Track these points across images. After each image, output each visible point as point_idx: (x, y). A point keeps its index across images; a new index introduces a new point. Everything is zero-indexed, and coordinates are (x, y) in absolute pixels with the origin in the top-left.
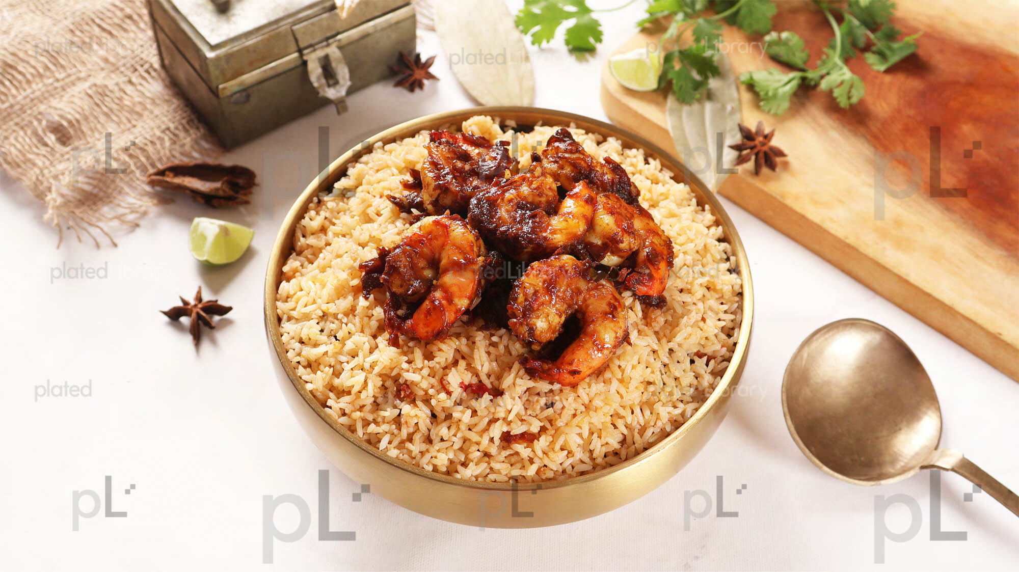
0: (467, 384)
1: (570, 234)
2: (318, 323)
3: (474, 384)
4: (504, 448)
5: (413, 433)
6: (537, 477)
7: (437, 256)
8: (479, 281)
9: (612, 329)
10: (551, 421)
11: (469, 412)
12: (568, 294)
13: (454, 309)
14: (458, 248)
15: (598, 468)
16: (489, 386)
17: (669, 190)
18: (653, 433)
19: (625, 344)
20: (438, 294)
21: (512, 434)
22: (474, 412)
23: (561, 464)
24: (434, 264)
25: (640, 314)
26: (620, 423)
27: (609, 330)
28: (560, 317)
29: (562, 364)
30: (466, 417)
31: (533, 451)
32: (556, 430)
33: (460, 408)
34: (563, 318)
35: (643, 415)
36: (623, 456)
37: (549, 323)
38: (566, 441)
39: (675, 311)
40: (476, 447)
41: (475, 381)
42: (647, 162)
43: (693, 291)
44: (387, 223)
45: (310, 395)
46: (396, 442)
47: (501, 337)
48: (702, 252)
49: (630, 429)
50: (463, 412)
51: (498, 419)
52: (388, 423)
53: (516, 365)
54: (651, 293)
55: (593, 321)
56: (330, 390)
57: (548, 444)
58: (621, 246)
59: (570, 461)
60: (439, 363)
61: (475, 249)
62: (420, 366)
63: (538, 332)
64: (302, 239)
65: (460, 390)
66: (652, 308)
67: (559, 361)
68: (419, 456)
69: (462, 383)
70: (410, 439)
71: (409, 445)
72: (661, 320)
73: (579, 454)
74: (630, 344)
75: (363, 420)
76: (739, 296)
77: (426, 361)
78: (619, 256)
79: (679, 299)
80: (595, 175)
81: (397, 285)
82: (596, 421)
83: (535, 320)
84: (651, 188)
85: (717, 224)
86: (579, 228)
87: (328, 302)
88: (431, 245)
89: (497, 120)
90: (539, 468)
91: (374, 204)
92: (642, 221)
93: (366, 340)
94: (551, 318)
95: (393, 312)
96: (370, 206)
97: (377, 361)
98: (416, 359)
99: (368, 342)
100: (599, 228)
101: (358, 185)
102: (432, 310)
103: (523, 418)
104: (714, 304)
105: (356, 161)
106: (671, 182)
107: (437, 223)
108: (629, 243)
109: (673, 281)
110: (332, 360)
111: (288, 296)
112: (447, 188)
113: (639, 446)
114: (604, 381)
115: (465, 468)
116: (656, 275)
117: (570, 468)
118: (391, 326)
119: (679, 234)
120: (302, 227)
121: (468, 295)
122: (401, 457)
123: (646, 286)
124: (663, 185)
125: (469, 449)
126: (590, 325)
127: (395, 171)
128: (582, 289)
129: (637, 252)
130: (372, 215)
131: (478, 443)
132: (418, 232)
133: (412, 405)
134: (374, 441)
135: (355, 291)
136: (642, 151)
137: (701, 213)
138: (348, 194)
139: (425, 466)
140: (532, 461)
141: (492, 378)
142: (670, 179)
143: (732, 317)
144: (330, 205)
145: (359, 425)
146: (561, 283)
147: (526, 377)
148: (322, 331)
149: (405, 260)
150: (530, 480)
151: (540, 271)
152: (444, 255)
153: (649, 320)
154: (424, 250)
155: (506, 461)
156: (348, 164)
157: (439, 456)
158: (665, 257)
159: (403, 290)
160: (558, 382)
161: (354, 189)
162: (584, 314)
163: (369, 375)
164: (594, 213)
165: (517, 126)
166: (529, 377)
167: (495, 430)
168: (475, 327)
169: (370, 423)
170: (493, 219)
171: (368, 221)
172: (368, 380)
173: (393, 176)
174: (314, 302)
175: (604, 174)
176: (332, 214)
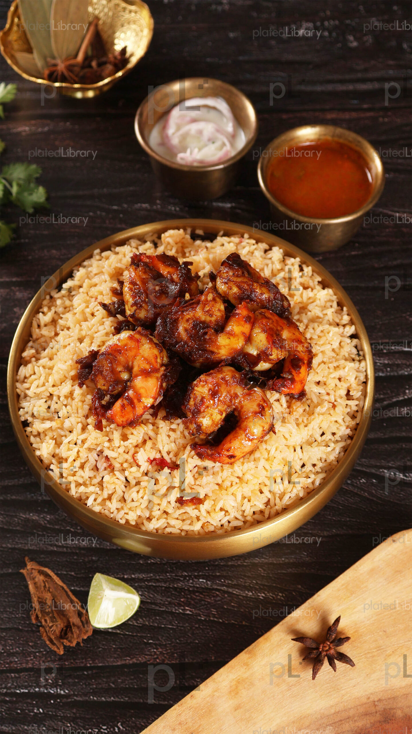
0: (152, 459)
1: (232, 349)
2: (46, 402)
3: (158, 459)
4: (179, 508)
5: (112, 494)
6: (202, 531)
7: (130, 363)
8: (161, 386)
9: (260, 425)
11: (153, 481)
12: (228, 400)
13: (142, 405)
14: (146, 359)
15: (247, 524)
16: (169, 461)
17: (316, 295)
18: (290, 497)
19: (271, 433)
20: (131, 392)
21: (184, 499)
22: (157, 482)
23: (220, 521)
24: (129, 369)
25: (285, 405)
26: (265, 490)
27: (258, 426)
28: (221, 415)
29: (222, 450)
30: (151, 485)
31: (200, 511)
32: (217, 496)
33: (146, 478)
34: (224, 415)
36: (267, 515)
37: (213, 420)
38: (224, 505)
39: (312, 401)
40: (158, 507)
41: (158, 456)
42: (301, 270)
43: (327, 383)
44: (99, 325)
45: (38, 460)
46: (99, 500)
47: (178, 424)
48: (337, 350)
49: (273, 493)
50: (148, 481)
51: (174, 487)
52: (94, 485)
53: (189, 448)
54: (293, 392)
55: (246, 418)
56: (53, 456)
57: (210, 506)
58: (270, 357)
59: (227, 518)
60: (132, 444)
61: (159, 360)
62: (117, 445)
63: (204, 428)
64: (37, 330)
65: (147, 464)
66: (294, 401)
67: (221, 447)
68: (116, 511)
69: (149, 458)
70: (110, 498)
71: (108, 503)
72: (301, 410)
73: (233, 513)
74: (275, 433)
75: (75, 481)
76: (364, 384)
77: (122, 442)
78: (270, 363)
79: (316, 391)
80: (255, 295)
81: (101, 384)
82: (247, 490)
83: (201, 419)
84: (302, 293)
85: (352, 322)
86: (239, 343)
87: (54, 386)
88: (126, 354)
89: (189, 231)
90: (204, 524)
91: (90, 306)
92: (289, 332)
93: (79, 420)
94: (214, 417)
95: (99, 403)
96: (87, 307)
97: (86, 439)
98: (114, 439)
99: (81, 422)
100: (254, 343)
101: (81, 287)
102: (126, 405)
103: (193, 487)
104: (344, 392)
105: (80, 265)
106: (319, 288)
107: (131, 338)
108: (277, 355)
109: (312, 378)
110: (55, 434)
111: (25, 378)
112: (141, 306)
113: (279, 507)
114: (255, 460)
115: (150, 522)
116: (297, 379)
117: (227, 523)
118: (97, 414)
119: (319, 337)
120: (38, 320)
121: (152, 395)
122: (103, 511)
123: (289, 388)
124: (312, 290)
125: (152, 508)
126: (244, 421)
127: (107, 277)
128: (239, 394)
129: (284, 360)
130: (88, 315)
131: (159, 505)
132: (118, 343)
133: (111, 474)
134: (84, 498)
135: (73, 379)
136: (298, 259)
137: (340, 314)
138: (73, 293)
139: (120, 521)
140: (198, 519)
141: (171, 455)
142: (318, 285)
143: (357, 402)
144: (59, 302)
145: (73, 486)
146: (222, 391)
147: (196, 457)
148: (49, 407)
149: (107, 366)
150: (197, 533)
151: (206, 382)
152: (136, 364)
153: (291, 409)
154: (121, 358)
155: (180, 518)
156: (74, 267)
157: (130, 513)
158: (306, 362)
159: (105, 388)
160: (219, 462)
161: (77, 289)
162: (240, 412)
163: (81, 449)
164: (252, 329)
165: (205, 233)
166: (197, 458)
167: (172, 496)
168: (159, 417)
169: (80, 485)
170: (174, 335)
171: (86, 320)
172: (80, 453)
173: (106, 281)
174: (44, 385)
175: (262, 294)
176: (60, 310)
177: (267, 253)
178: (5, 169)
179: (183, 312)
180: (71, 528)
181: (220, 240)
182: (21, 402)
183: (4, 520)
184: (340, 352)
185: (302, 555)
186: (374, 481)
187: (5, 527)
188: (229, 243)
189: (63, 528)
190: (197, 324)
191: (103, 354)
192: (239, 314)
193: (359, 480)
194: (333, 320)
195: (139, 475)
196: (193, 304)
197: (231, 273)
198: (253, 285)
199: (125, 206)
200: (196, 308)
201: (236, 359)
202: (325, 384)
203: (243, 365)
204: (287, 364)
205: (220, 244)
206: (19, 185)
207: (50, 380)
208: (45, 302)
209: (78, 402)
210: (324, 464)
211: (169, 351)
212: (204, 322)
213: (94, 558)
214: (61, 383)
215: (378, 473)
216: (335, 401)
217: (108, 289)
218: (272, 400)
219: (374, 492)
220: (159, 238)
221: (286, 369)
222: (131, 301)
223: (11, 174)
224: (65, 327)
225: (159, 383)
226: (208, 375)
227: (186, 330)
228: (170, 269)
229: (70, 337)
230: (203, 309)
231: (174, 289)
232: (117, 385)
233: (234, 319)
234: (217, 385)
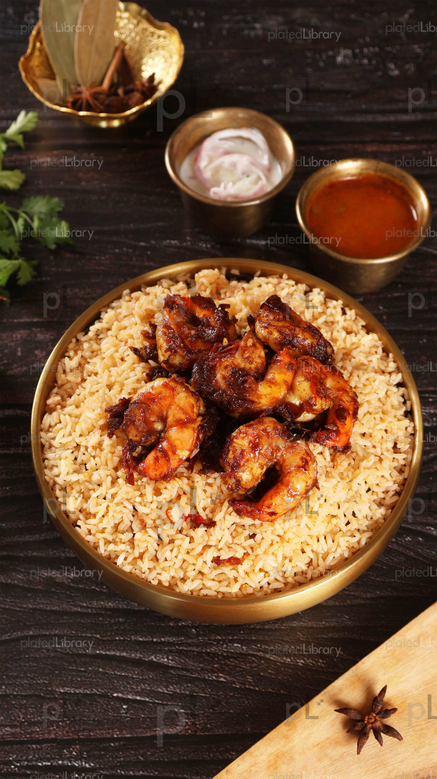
0: (187, 516)
1: (273, 398)
2: (72, 453)
3: (193, 515)
4: (215, 568)
5: (144, 553)
6: (240, 593)
7: (165, 413)
8: (198, 437)
9: (303, 480)
10: (252, 548)
11: (188, 539)
12: (269, 453)
13: (177, 458)
14: (181, 409)
15: (289, 586)
16: (205, 517)
17: (360, 340)
18: (334, 557)
19: (315, 488)
20: (165, 444)
21: (221, 559)
22: (192, 540)
23: (259, 582)
24: (163, 419)
25: (329, 458)
26: (308, 550)
27: (301, 481)
28: (262, 469)
29: (262, 506)
30: (186, 544)
31: (238, 572)
32: (256, 556)
33: (180, 536)
34: (265, 469)
35: (326, 543)
36: (309, 577)
37: (253, 475)
38: (263, 565)
39: (357, 454)
40: (193, 567)
41: (194, 512)
42: (344, 313)
43: (373, 435)
44: (129, 371)
45: (64, 515)
46: (130, 559)
47: (215, 479)
48: (383, 400)
49: (316, 553)
50: (183, 539)
51: (211, 546)
52: (124, 543)
53: (226, 504)
54: (338, 445)
55: (288, 473)
56: (80, 511)
57: (249, 566)
58: (314, 407)
59: (266, 580)
60: (165, 499)
61: (195, 410)
62: (150, 500)
63: (244, 483)
64: (63, 376)
65: (182, 521)
66: (338, 454)
67: (261, 503)
68: (147, 572)
69: (183, 515)
70: (141, 557)
71: (139, 562)
72: (345, 464)
73: (273, 575)
74: (318, 488)
75: (104, 539)
76: (412, 436)
77: (155, 497)
78: (313, 414)
79: (361, 443)
80: (297, 340)
81: (133, 435)
82: (288, 549)
83: (241, 474)
84: (345, 338)
85: (398, 370)
86: (280, 392)
87: (81, 435)
88: (160, 403)
89: (224, 270)
90: (242, 585)
91: (119, 351)
92: (334, 380)
93: (109, 473)
94: (254, 471)
95: (130, 454)
96: (117, 351)
97: (116, 493)
98: (147, 494)
99: (111, 475)
100: (297, 393)
101: (109, 329)
102: (159, 458)
103: (230, 546)
104: (391, 445)
105: (108, 306)
106: (363, 332)
107: (165, 385)
108: (321, 405)
109: (357, 429)
110: (82, 487)
111: (50, 426)
112: (176, 351)
113: (322, 569)
114: (296, 517)
115: (184, 583)
116: (342, 431)
117: (267, 585)
118: (128, 467)
119: (364, 385)
120: (63, 365)
121: (188, 448)
122: (133, 571)
123: (334, 441)
124: (356, 334)
125: (187, 568)
126: (285, 476)
127: (137, 319)
128: (281, 447)
129: (328, 410)
130: (118, 360)
131: (194, 564)
132: (151, 391)
133: (143, 531)
134: (113, 556)
135: (102, 428)
136: (340, 302)
137: (385, 361)
138: (101, 336)
139: (152, 581)
140: (236, 580)
141: (207, 511)
142: (362, 329)
143: (404, 456)
144: (86, 346)
145: (101, 544)
146: (264, 443)
147: (234, 514)
148: (76, 459)
149: (139, 415)
150: (234, 596)
151: (246, 434)
152: (170, 413)
153: (335, 463)
154: (155, 408)
155: (216, 579)
156: (102, 308)
157: (163, 573)
158: (351, 412)
159: (137, 439)
160: (259, 519)
161: (105, 332)
162: (281, 466)
163: (110, 504)
164: (294, 378)
165: (240, 273)
166: (236, 515)
167: (208, 555)
168: (194, 471)
169: (110, 542)
170: (212, 383)
171: (115, 365)
172: (109, 508)
173: (136, 324)
174: (70, 435)
175: (304, 339)
176: (87, 354)
177: (307, 295)
178: (26, 202)
179: (221, 358)
180: (96, 587)
181: (257, 280)
182: (46, 453)
183: (25, 579)
184: (386, 402)
185: (344, 619)
186: (420, 539)
187: (26, 586)
188: (267, 283)
189: (87, 588)
190: (236, 372)
191: (135, 402)
192: (280, 361)
193: (404, 538)
194: (378, 367)
195: (173, 532)
196: (231, 349)
197: (271, 317)
198: (295, 330)
199: (153, 242)
200: (235, 354)
201: (277, 409)
202: (371, 436)
203: (285, 415)
204: (332, 415)
205: (258, 285)
206: (40, 220)
207: (77, 430)
208: (71, 346)
209: (107, 454)
210: (370, 522)
211: (206, 400)
212: (243, 370)
213: (121, 620)
214: (89, 433)
215: (424, 531)
216: (382, 454)
217: (139, 333)
218: (315, 453)
219: (420, 551)
220: (193, 277)
221: (331, 420)
222: (165, 346)
223: (32, 207)
224: (92, 372)
225: (196, 434)
226: (249, 426)
227: (224, 377)
228: (205, 312)
229: (98, 383)
230: (242, 355)
231: (211, 333)
232: (150, 436)
233: (275, 367)
234: (258, 438)
